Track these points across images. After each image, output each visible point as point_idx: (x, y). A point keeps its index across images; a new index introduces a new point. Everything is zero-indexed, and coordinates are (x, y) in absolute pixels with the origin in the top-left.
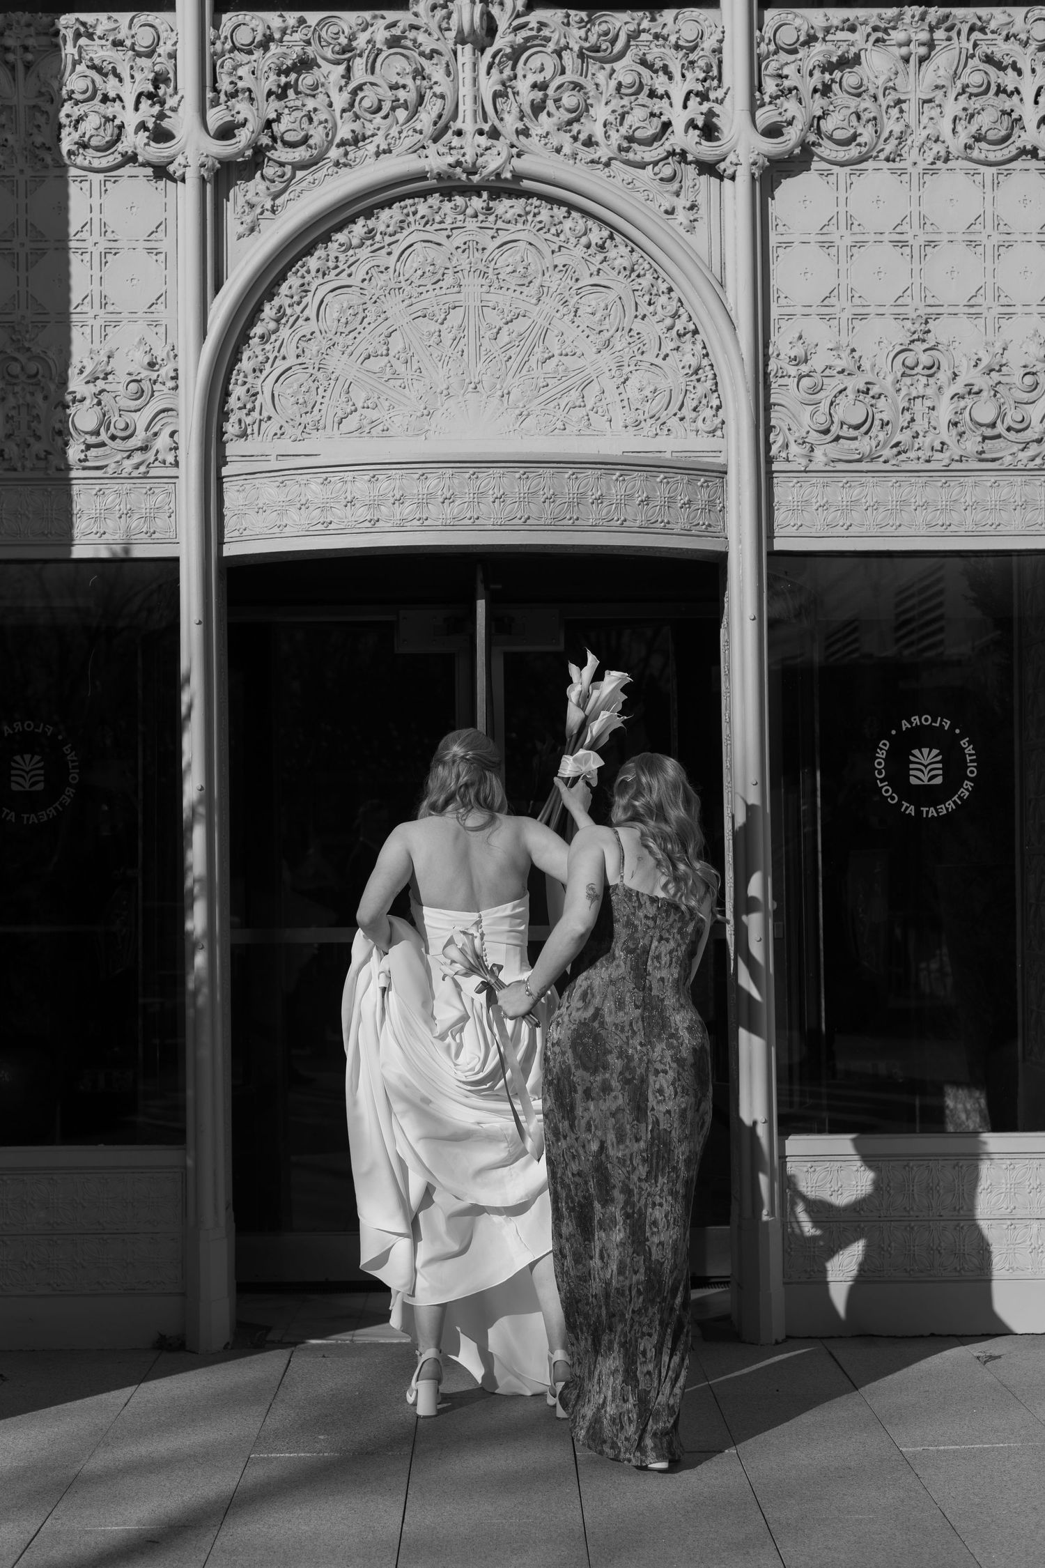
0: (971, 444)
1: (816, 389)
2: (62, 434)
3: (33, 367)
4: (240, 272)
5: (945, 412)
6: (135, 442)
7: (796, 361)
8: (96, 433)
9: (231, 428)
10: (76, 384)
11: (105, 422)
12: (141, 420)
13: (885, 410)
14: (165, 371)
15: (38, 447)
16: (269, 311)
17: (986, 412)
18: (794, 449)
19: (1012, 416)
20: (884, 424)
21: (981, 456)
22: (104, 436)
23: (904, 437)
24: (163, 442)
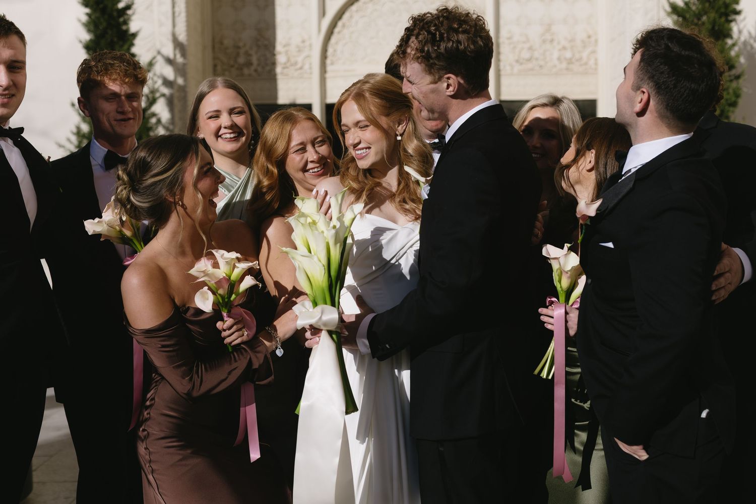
0: (564, 65)
1: (514, 48)
2: (274, 64)
3: (266, 42)
4: (331, 12)
5: (556, 55)
6: (299, 66)
7: (509, 38)
8: (285, 64)
9: (328, 62)
10: (279, 48)
11: (288, 60)
12: (300, 59)
13: (536, 54)
14: (307, 44)
15: (268, 68)
16: (340, 24)
17: (568, 55)
18: (508, 68)
19: (577, 56)
20: (537, 59)
21: (567, 69)
22: (288, 65)
23: (542, 63)
24: (306, 67)
